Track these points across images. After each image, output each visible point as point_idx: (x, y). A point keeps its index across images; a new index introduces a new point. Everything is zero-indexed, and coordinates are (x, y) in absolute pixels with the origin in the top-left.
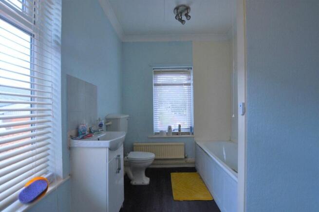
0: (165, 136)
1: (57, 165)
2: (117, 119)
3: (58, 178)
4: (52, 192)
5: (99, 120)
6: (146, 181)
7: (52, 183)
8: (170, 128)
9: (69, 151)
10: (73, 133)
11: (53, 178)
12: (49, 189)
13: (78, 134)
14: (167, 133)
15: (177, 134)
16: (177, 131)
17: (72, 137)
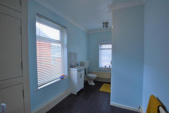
0: (104, 69)
1: (66, 74)
2: (84, 63)
3: (66, 76)
4: (65, 78)
5: (77, 63)
6: (93, 84)
7: (65, 77)
8: (105, 66)
9: (69, 70)
10: (70, 66)
11: (65, 76)
12: (64, 78)
13: (71, 67)
14: (104, 68)
15: (109, 69)
16: (109, 68)
17: (70, 67)
